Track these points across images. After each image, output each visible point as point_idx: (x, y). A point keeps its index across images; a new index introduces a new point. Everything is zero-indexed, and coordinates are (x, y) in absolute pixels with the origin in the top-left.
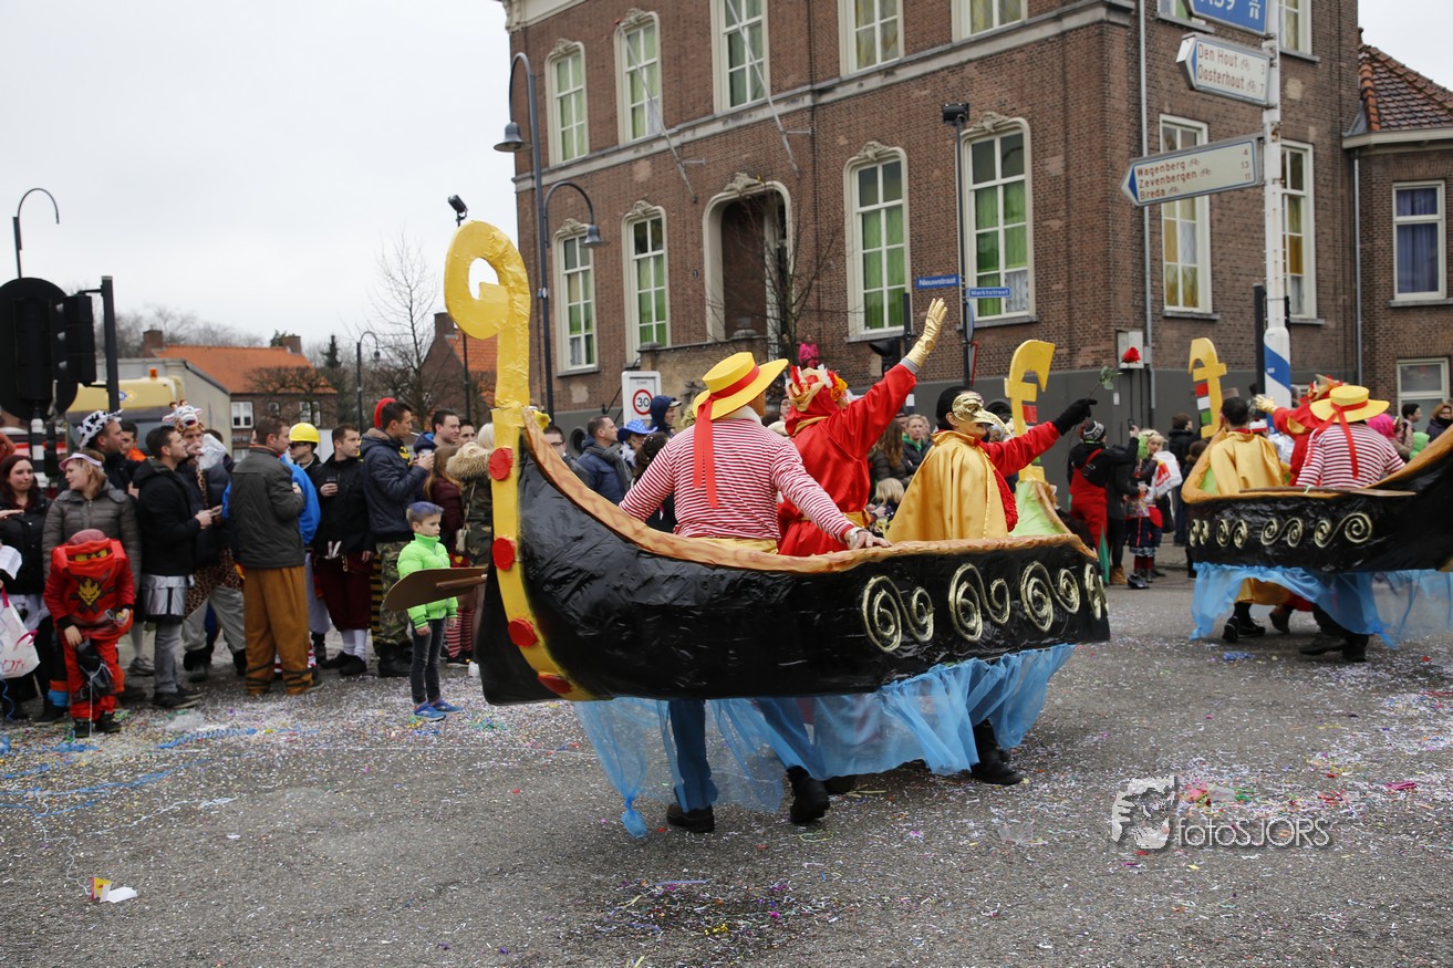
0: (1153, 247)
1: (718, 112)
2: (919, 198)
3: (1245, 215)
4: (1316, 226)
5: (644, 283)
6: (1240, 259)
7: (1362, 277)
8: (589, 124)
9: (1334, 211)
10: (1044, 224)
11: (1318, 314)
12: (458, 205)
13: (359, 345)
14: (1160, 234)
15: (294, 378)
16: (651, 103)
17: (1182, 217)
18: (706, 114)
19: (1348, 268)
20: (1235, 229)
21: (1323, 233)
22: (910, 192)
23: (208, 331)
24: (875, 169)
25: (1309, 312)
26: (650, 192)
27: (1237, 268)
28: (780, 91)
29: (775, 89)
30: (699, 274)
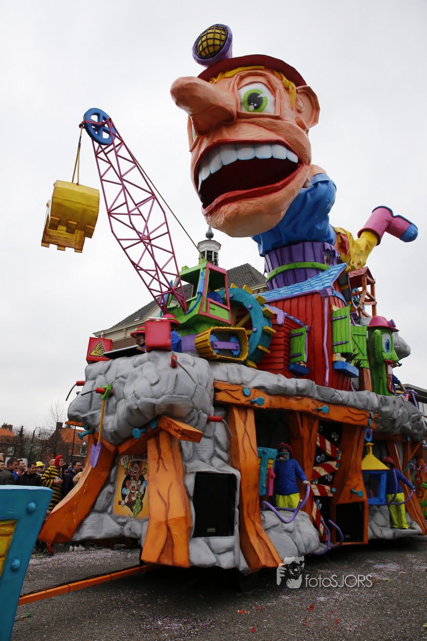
13: (34, 432)
15: (11, 440)
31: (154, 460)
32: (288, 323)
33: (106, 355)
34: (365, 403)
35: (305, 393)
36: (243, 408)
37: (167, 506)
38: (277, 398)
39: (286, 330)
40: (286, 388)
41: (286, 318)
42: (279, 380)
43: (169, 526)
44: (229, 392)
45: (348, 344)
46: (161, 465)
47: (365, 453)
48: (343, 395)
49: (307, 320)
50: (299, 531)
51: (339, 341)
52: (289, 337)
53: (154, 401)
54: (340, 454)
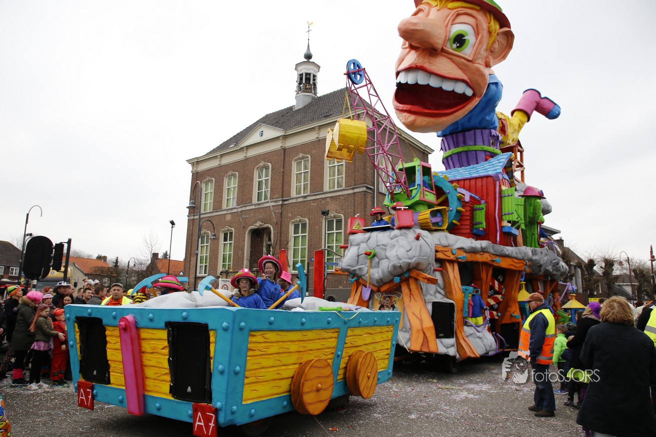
1: (253, 203)
2: (311, 234)
5: (225, 250)
8: (214, 202)
12: (172, 223)
13: (129, 262)
15: (106, 271)
16: (234, 198)
18: (249, 203)
22: (309, 232)
23: (75, 252)
24: (299, 224)
26: (230, 224)
28: (273, 199)
29: (271, 198)
30: (243, 250)
31: (407, 295)
32: (472, 200)
33: (364, 230)
34: (523, 255)
35: (485, 250)
36: (451, 262)
37: (421, 321)
38: (470, 254)
39: (471, 205)
40: (476, 248)
41: (471, 197)
42: (472, 243)
43: (425, 331)
44: (444, 252)
45: (513, 215)
46: (412, 298)
47: (520, 289)
48: (509, 250)
49: (482, 196)
50: (485, 338)
51: (507, 212)
52: (473, 210)
53: (410, 261)
54: (504, 290)
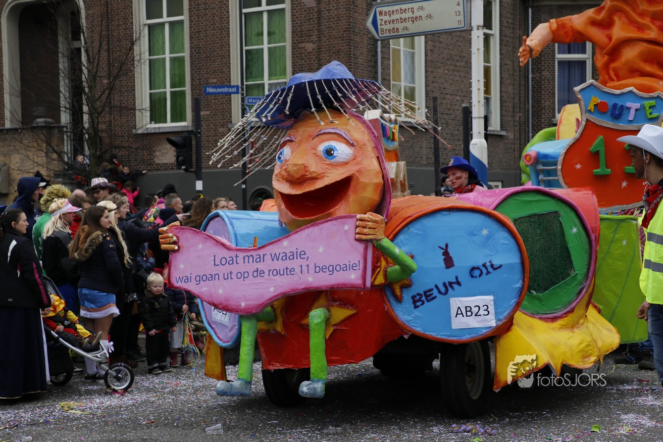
0: (383, 69)
2: (198, 16)
3: (451, 47)
4: (501, 59)
6: (446, 81)
7: (532, 100)
9: (514, 47)
10: (300, 45)
11: (501, 127)
14: (389, 59)
17: (404, 47)
19: (523, 92)
20: (443, 58)
21: (506, 64)
22: (190, 10)
25: (495, 125)
27: (444, 88)
